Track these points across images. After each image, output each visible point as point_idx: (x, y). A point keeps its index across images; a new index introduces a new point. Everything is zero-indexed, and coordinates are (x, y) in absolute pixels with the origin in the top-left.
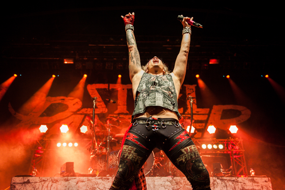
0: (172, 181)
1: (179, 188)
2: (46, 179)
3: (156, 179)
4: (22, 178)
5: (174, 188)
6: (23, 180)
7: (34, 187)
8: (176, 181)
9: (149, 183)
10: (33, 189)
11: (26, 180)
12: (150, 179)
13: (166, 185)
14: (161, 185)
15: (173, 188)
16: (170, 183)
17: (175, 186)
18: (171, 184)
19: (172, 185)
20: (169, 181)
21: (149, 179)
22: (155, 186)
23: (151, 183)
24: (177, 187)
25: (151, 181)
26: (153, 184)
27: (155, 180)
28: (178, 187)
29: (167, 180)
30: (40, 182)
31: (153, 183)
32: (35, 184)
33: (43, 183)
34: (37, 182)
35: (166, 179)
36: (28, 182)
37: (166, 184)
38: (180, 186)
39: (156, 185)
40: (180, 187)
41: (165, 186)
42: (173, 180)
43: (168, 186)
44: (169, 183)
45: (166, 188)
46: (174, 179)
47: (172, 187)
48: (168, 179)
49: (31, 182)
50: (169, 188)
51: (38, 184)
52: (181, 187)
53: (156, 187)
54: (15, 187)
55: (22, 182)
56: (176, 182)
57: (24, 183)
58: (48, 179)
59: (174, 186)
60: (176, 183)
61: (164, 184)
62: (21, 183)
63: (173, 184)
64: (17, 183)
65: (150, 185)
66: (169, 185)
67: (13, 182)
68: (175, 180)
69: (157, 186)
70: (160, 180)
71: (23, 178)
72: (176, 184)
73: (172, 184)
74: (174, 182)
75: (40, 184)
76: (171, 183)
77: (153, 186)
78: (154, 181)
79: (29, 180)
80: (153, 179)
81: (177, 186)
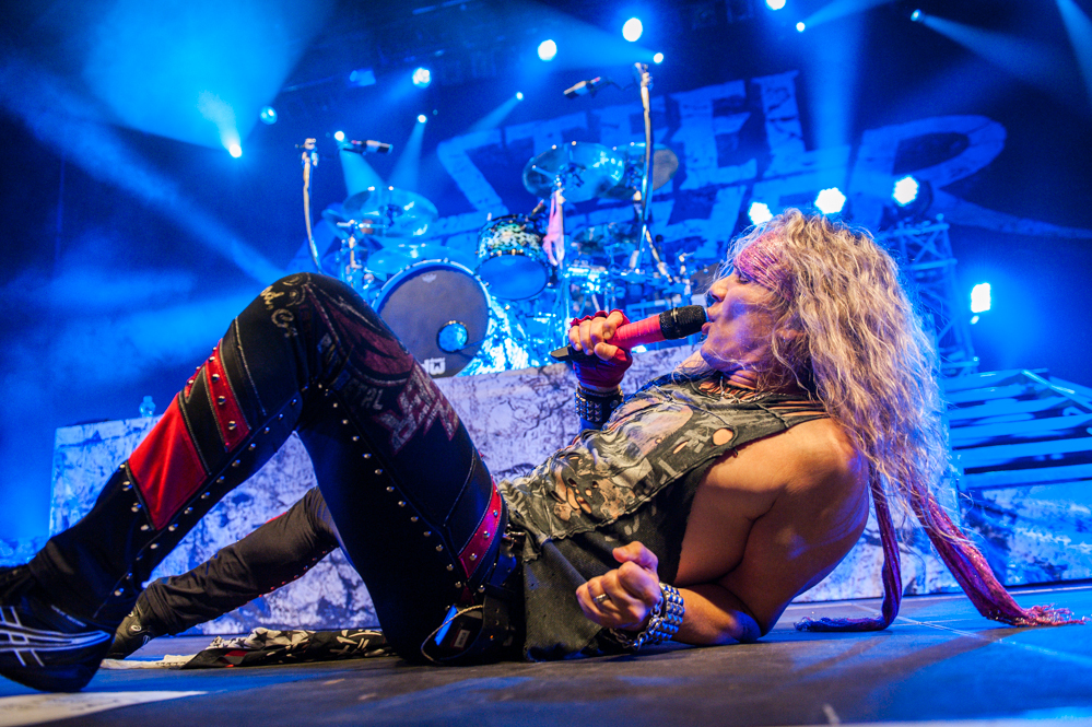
0: (539, 380)
1: (564, 403)
2: (142, 426)
3: (480, 382)
4: (79, 428)
5: (545, 405)
6: (82, 435)
7: (112, 454)
8: (553, 377)
9: (456, 397)
10: (110, 458)
11: (90, 435)
12: (459, 384)
13: (515, 398)
14: (500, 398)
15: (542, 403)
16: (530, 389)
17: (549, 396)
18: (533, 392)
19: (539, 395)
20: (528, 382)
21: (455, 386)
22: (478, 404)
23: (462, 397)
24: (555, 398)
25: (463, 389)
26: (470, 398)
27: (476, 384)
28: (561, 399)
29: (521, 379)
30: (129, 433)
31: (468, 396)
32: (114, 444)
33: (134, 436)
34: (118, 437)
35: (515, 376)
36: (97, 439)
37: (514, 393)
38: (565, 396)
39: (480, 401)
40: (566, 398)
41: (513, 403)
42: (542, 376)
43: (522, 398)
44: (526, 390)
45: (517, 408)
46: (544, 374)
47: (540, 399)
48: (524, 376)
49: (103, 438)
50: (526, 406)
51: (121, 441)
52: (570, 399)
53: (480, 408)
54: (64, 457)
55: (81, 440)
56: (552, 381)
57: (87, 442)
58: (146, 424)
59: (545, 396)
60: (551, 384)
61: (510, 393)
62: (78, 445)
63: (540, 391)
64: (71, 445)
65: (459, 405)
66: (525, 397)
67: (58, 442)
68: (548, 376)
69: (484, 404)
70: (495, 381)
71: (84, 429)
72: (550, 388)
73: (537, 392)
74: (547, 382)
75: (127, 440)
76: (533, 386)
77: (468, 405)
78: (475, 390)
79: (97, 433)
80: (470, 384)
81: (556, 394)
